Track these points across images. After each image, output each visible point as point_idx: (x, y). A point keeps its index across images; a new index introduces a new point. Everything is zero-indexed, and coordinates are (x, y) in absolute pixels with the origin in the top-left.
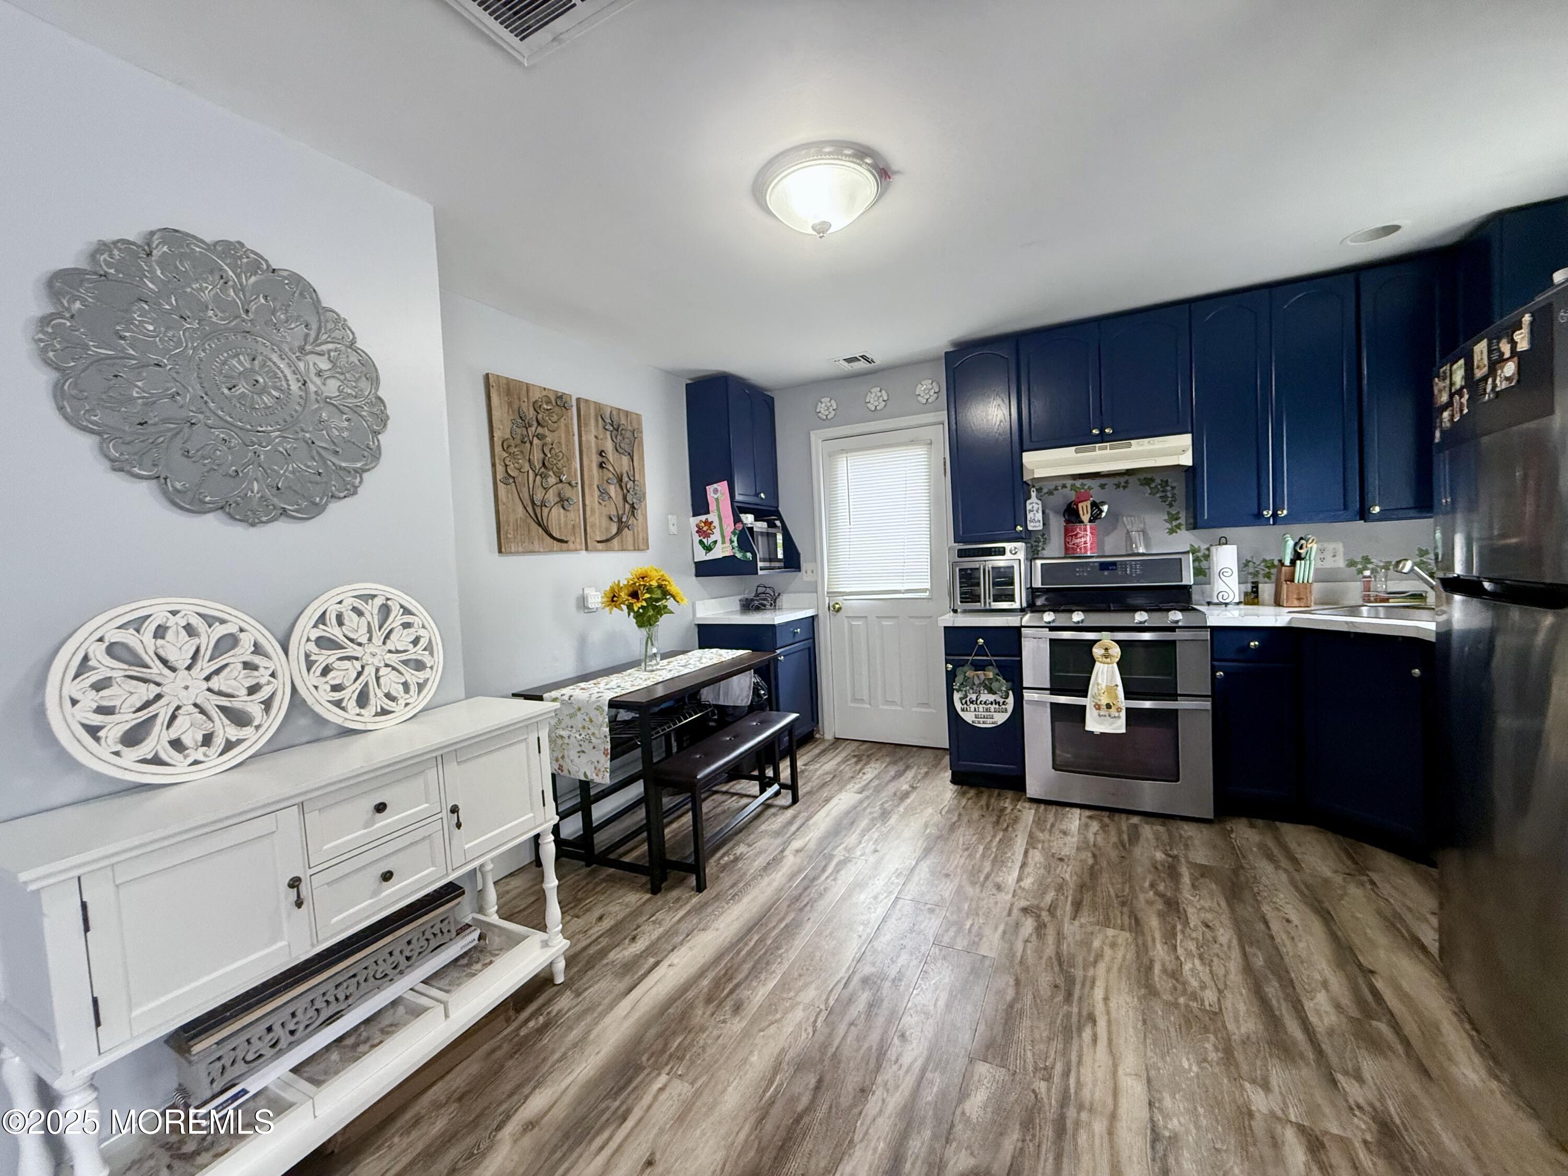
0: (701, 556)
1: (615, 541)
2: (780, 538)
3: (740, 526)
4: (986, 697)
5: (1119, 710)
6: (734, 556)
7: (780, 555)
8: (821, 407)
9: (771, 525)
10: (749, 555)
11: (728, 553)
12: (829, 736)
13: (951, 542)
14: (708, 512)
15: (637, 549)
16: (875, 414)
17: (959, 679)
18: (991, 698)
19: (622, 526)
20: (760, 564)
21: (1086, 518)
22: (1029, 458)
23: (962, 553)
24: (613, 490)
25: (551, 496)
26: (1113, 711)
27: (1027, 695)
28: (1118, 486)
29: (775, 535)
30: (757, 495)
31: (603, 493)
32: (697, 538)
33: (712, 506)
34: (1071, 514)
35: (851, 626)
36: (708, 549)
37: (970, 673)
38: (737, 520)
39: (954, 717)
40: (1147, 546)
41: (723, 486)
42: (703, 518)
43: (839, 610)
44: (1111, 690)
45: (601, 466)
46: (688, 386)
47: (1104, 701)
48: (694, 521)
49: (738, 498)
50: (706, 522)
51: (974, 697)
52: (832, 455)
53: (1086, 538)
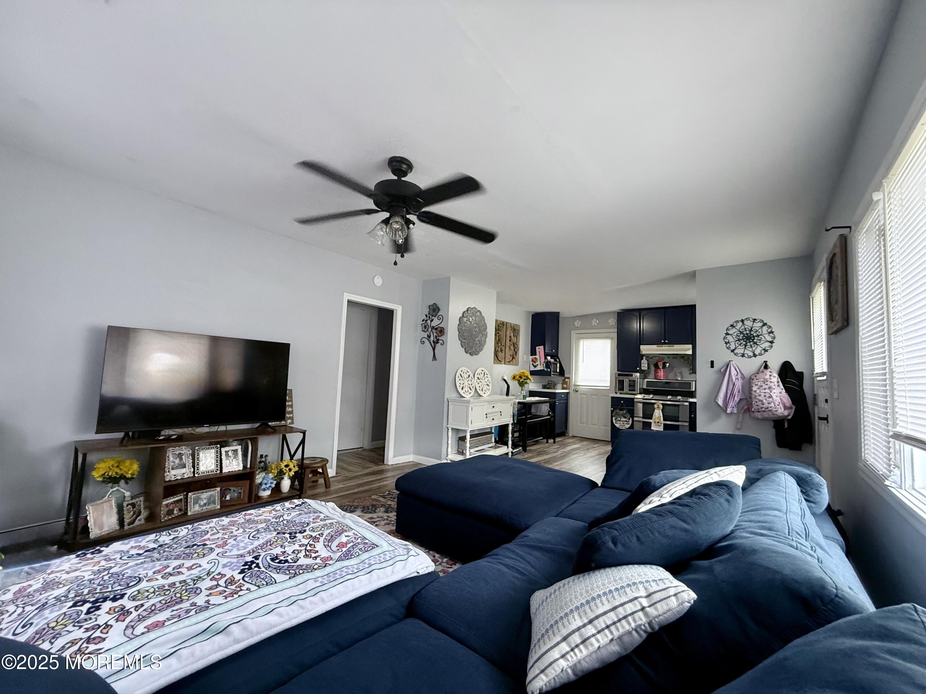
0: (532, 369)
1: (511, 363)
2: (558, 365)
3: (546, 360)
4: (623, 419)
5: (661, 424)
6: (544, 370)
7: (558, 371)
8: (576, 323)
9: (555, 360)
10: (549, 370)
11: (542, 368)
12: (571, 435)
13: (616, 371)
14: (536, 355)
15: (516, 365)
16: (594, 328)
17: (615, 412)
18: (625, 419)
19: (513, 358)
20: (552, 373)
21: (661, 367)
22: (642, 347)
23: (619, 375)
24: (512, 347)
25: (499, 349)
26: (659, 424)
27: (635, 419)
28: (673, 358)
29: (557, 364)
30: (552, 351)
31: (510, 348)
32: (531, 363)
33: (538, 353)
34: (656, 366)
35: (581, 397)
36: (535, 367)
37: (618, 411)
38: (546, 358)
39: (613, 425)
40: (682, 378)
41: (542, 347)
42: (534, 357)
43: (577, 391)
44: (659, 417)
45: (510, 340)
46: (533, 315)
47: (657, 421)
48: (531, 357)
49: (546, 351)
50: (535, 358)
51: (619, 419)
52: (579, 339)
53: (661, 373)
